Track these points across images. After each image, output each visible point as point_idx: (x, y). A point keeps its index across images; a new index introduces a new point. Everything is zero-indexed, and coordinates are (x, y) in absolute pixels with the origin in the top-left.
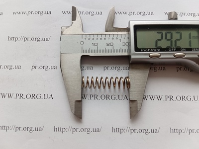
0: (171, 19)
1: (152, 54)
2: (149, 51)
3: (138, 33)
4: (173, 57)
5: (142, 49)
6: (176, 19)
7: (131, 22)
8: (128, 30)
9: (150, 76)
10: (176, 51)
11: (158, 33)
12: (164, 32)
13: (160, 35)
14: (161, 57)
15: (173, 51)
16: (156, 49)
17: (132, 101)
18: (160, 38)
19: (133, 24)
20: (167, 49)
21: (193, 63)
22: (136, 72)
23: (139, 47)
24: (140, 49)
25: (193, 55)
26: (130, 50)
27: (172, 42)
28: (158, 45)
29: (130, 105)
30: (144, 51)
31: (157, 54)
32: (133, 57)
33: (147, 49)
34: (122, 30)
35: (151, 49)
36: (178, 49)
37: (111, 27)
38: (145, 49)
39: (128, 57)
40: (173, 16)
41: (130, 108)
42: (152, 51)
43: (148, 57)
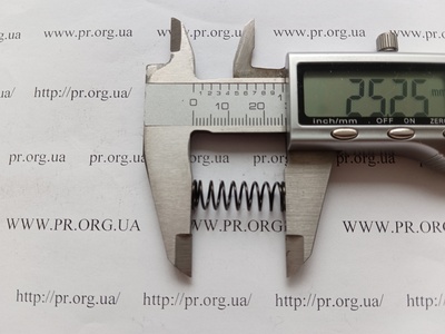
0: (382, 49)
1: (339, 130)
2: (332, 124)
3: (308, 82)
4: (386, 136)
5: (317, 118)
6: (395, 49)
7: (290, 56)
8: (284, 73)
9: (333, 180)
10: (392, 123)
11: (353, 81)
12: (367, 80)
13: (357, 86)
14: (359, 137)
15: (387, 123)
16: (348, 119)
17: (291, 238)
18: (357, 93)
19: (295, 59)
20: (372, 120)
21: (433, 151)
22: (301, 170)
23: (309, 113)
24: (312, 118)
25: (432, 132)
26: (287, 121)
27: (383, 102)
28: (353, 110)
29: (287, 245)
30: (319, 124)
31: (349, 129)
32: (294, 136)
33: (328, 118)
34: (271, 73)
35: (335, 119)
36: (399, 120)
37: (245, 66)
38: (322, 118)
39: (284, 136)
40: (389, 44)
41: (288, 253)
42: (338, 124)
43: (328, 136)
